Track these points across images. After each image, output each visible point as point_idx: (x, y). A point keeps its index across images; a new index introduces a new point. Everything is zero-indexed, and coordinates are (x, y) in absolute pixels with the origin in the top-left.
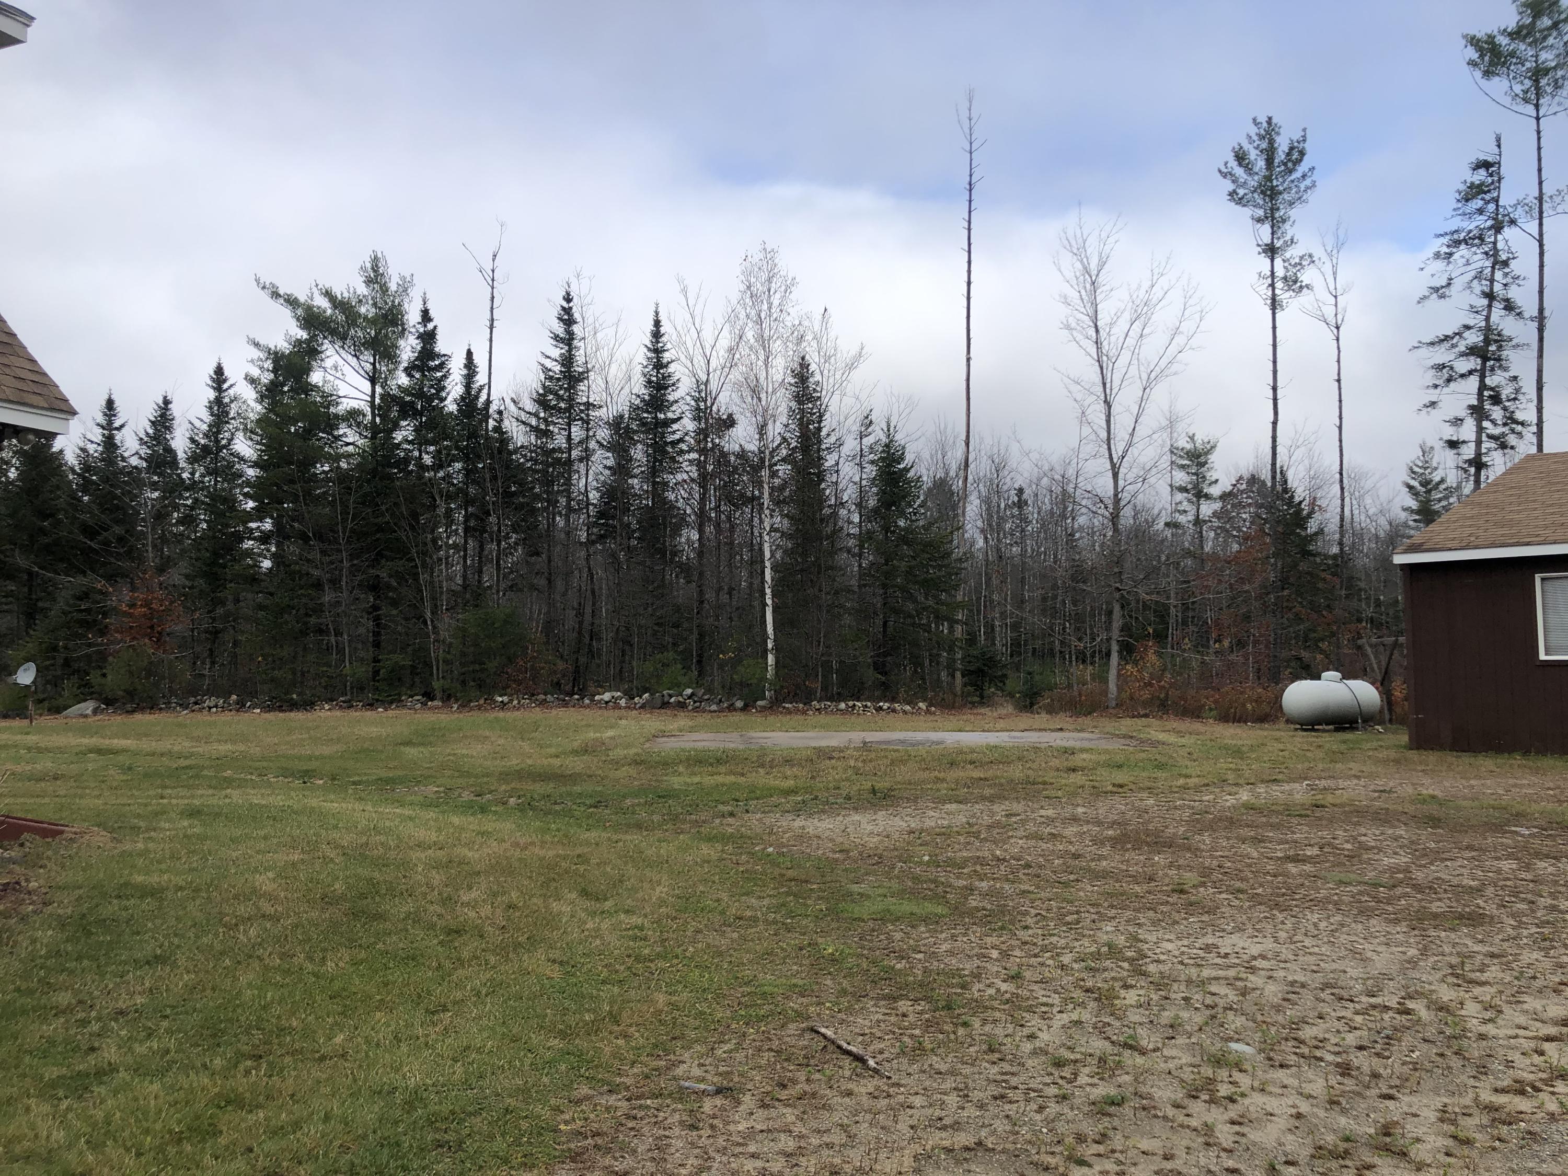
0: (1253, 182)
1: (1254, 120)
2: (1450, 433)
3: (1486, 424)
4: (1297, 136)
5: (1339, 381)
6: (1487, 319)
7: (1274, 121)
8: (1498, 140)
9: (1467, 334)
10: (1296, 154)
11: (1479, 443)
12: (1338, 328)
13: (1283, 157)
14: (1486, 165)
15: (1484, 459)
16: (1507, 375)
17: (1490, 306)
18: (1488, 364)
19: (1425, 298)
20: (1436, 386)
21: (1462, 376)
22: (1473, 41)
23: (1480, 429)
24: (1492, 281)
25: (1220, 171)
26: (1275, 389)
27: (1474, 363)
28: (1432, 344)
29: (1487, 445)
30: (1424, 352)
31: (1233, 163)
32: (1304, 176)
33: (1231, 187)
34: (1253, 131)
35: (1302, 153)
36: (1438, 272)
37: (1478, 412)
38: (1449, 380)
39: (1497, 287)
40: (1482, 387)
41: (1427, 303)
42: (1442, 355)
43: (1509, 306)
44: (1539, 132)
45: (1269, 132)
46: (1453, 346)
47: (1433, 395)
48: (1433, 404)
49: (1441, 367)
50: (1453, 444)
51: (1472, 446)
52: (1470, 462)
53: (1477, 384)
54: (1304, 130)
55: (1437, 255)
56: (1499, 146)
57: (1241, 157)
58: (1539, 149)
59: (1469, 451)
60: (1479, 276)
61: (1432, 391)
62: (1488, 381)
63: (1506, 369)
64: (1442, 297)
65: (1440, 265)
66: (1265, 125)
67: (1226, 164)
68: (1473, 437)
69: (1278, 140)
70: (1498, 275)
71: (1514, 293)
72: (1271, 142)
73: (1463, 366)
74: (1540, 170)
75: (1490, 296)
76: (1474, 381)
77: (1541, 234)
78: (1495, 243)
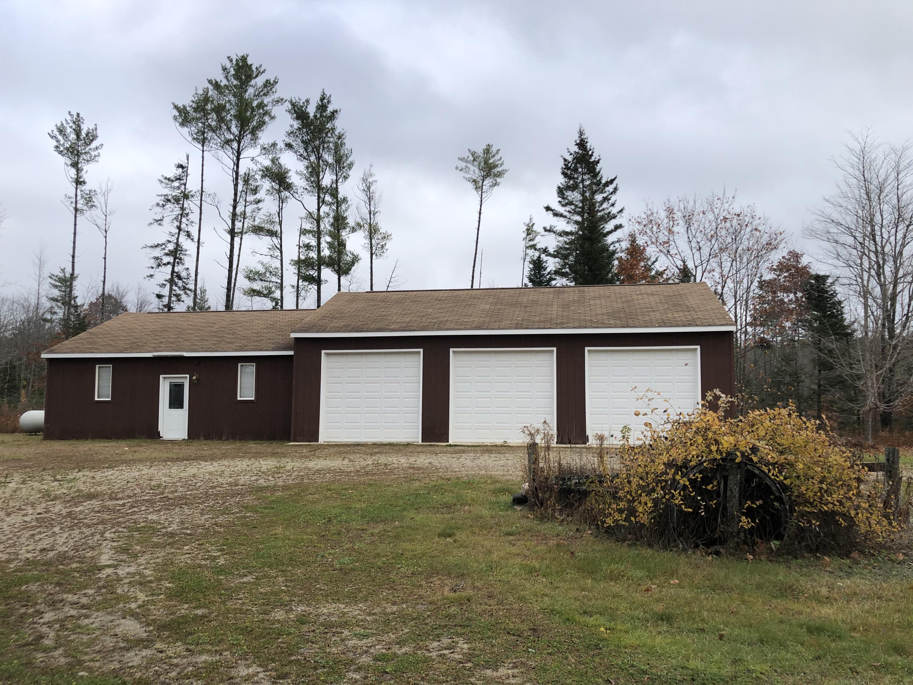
0: (67, 145)
1: (69, 113)
2: (158, 290)
3: (174, 288)
4: (92, 127)
5: (105, 258)
6: (178, 239)
7: (81, 116)
8: (188, 157)
9: (169, 245)
10: (91, 137)
11: (170, 297)
12: (106, 232)
13: (85, 136)
14: (181, 166)
15: (172, 305)
16: (184, 267)
17: (179, 233)
18: (177, 260)
19: (151, 224)
20: (152, 268)
21: (164, 264)
22: (176, 107)
23: (171, 289)
24: (181, 222)
25: (49, 134)
26: (73, 257)
27: (171, 259)
28: (152, 247)
29: (174, 298)
30: (149, 250)
31: (56, 133)
32: (97, 148)
33: (56, 144)
34: (69, 118)
35: (95, 137)
36: (158, 213)
37: (171, 282)
38: (159, 265)
39: (183, 226)
40: (173, 272)
41: (152, 226)
42: (158, 253)
43: (189, 235)
44: (203, 157)
45: (77, 122)
46: (164, 249)
47: (151, 272)
48: (151, 276)
49: (157, 258)
50: (159, 296)
51: (167, 298)
52: (165, 306)
53: (171, 269)
54: (96, 125)
55: (158, 204)
56: (188, 160)
57: (61, 131)
58: (203, 165)
59: (166, 300)
60: (176, 219)
61: (151, 269)
62: (176, 269)
63: (183, 264)
64: (160, 224)
65: (159, 209)
66: (75, 116)
67: (53, 131)
68: (168, 294)
69: (83, 126)
70: (184, 220)
71: (190, 229)
72: (79, 126)
73: (166, 259)
74: (202, 175)
75: (179, 228)
76: (170, 268)
77: (201, 205)
78: (183, 204)
